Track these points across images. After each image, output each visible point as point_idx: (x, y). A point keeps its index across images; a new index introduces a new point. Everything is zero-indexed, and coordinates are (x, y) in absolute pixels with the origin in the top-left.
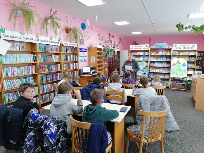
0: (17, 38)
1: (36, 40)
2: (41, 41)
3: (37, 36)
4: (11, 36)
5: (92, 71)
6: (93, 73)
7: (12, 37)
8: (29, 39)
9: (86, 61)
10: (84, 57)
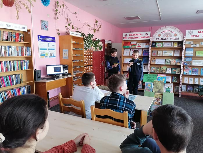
9: (55, 57)
10: (49, 49)
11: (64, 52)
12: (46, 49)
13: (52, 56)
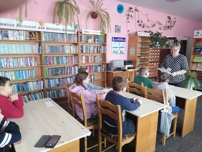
0: (13, 26)
1: (39, 28)
2: (47, 28)
3: (41, 23)
4: (5, 24)
5: (127, 66)
6: (129, 68)
7: (7, 25)
8: (29, 27)
9: (124, 53)
10: (119, 48)
11: (131, 50)
12: (117, 47)
13: (122, 53)
